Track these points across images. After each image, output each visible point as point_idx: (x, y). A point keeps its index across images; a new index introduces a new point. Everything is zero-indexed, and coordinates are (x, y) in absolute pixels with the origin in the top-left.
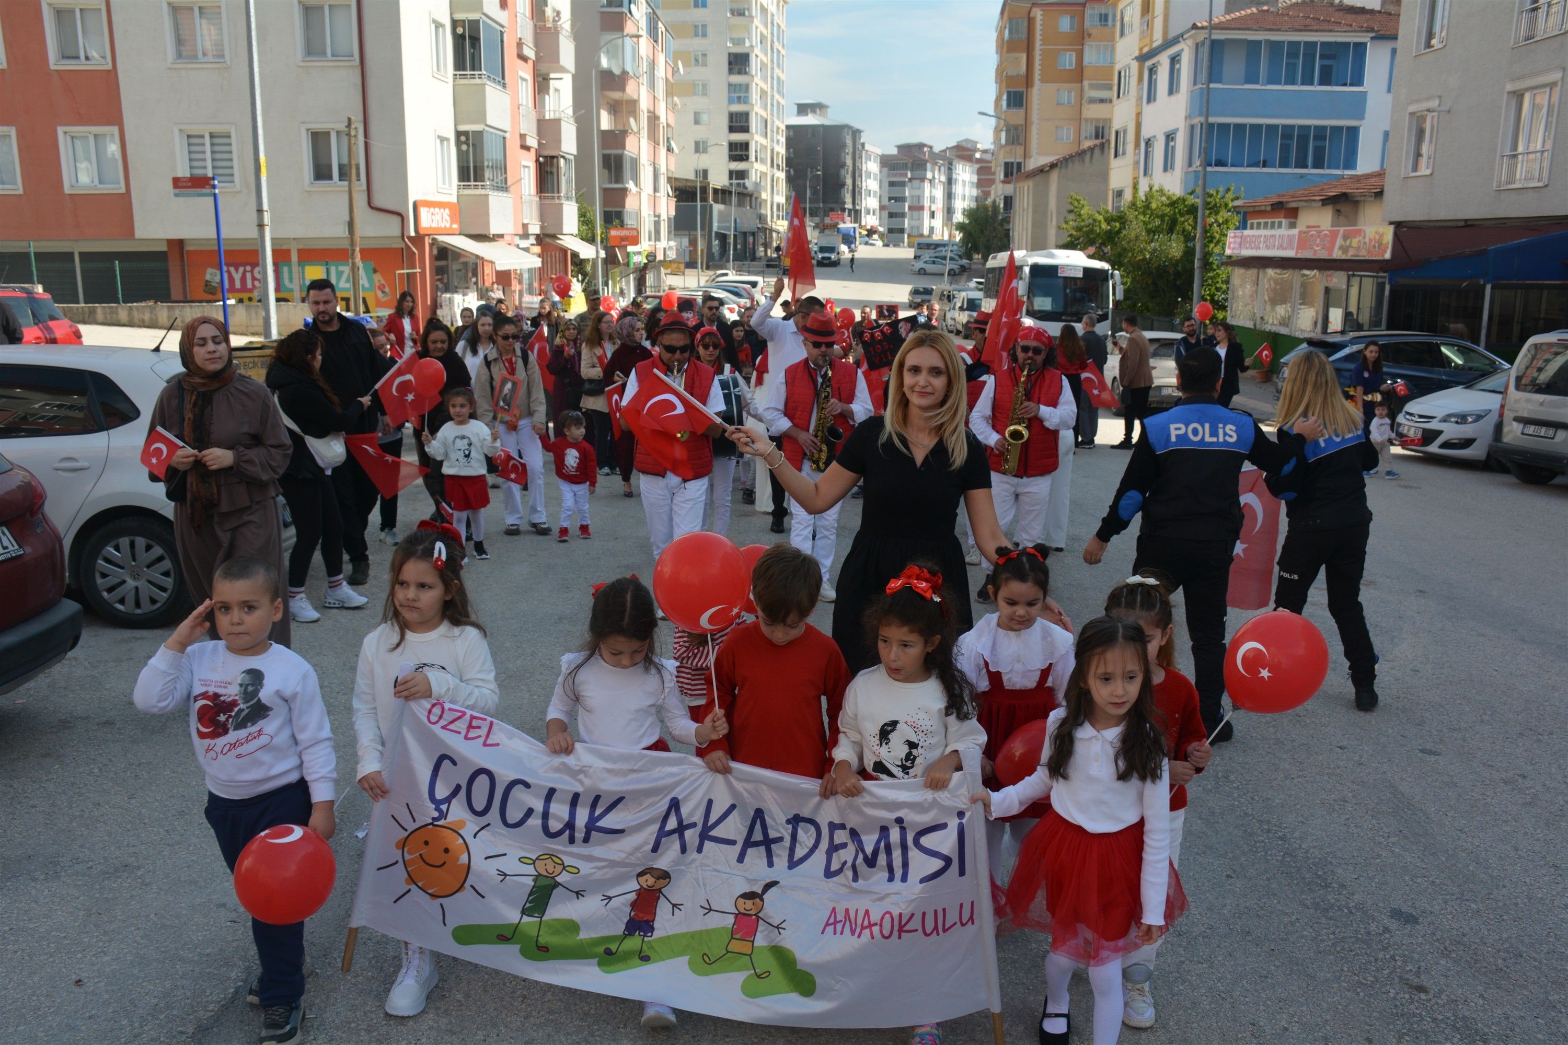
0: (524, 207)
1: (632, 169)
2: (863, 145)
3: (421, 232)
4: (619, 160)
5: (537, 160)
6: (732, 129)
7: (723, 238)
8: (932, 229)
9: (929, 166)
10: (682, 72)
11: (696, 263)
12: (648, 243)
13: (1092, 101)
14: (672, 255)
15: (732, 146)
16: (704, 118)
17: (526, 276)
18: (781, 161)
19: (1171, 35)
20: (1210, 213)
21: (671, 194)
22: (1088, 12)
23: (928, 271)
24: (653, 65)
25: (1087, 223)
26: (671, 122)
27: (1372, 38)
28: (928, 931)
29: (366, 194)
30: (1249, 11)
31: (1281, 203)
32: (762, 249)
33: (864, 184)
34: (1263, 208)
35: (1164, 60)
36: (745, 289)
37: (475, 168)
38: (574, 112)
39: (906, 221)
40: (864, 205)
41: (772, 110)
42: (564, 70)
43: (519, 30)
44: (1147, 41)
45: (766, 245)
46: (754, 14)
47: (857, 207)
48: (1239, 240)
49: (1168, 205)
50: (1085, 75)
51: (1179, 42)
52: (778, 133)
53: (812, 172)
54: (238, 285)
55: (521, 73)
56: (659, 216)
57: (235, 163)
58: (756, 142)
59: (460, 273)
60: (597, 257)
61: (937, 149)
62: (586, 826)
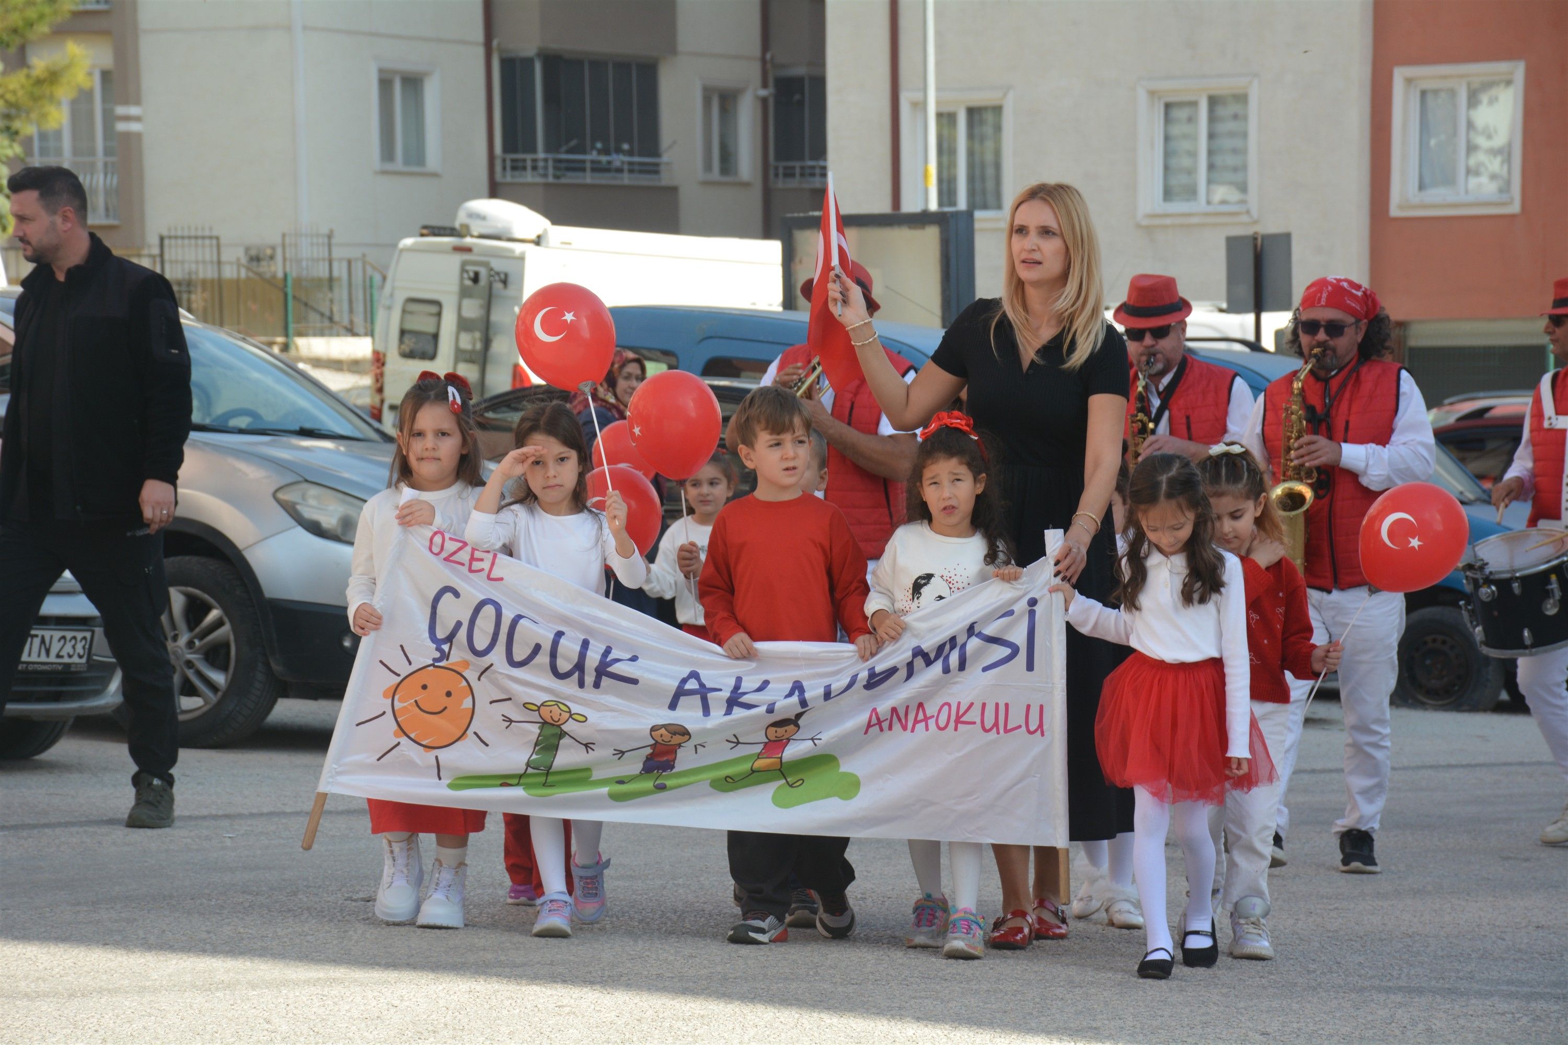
28: (988, 727)
62: (597, 670)
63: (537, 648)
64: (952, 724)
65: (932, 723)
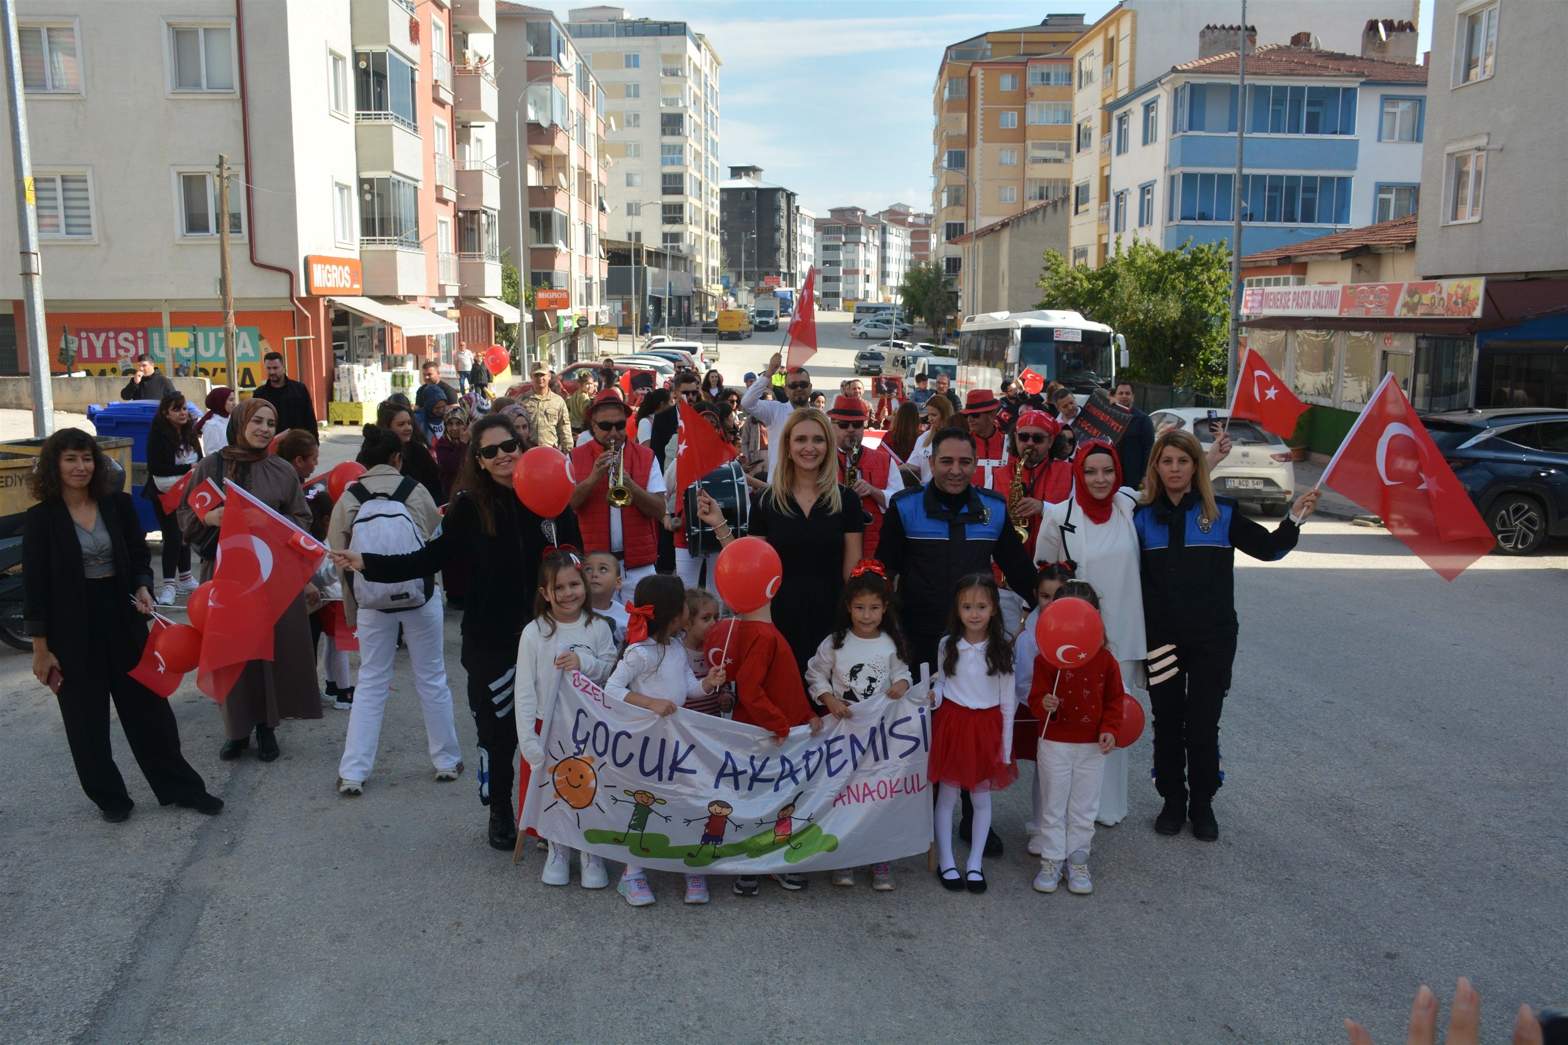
0: (441, 267)
1: (561, 229)
2: (797, 208)
3: (314, 293)
4: (548, 217)
5: (456, 215)
6: (665, 191)
7: (657, 302)
8: (866, 293)
9: (863, 229)
10: (614, 129)
11: (631, 328)
12: (579, 306)
13: (1036, 161)
14: (604, 320)
15: (666, 208)
16: (637, 179)
17: (443, 343)
18: (715, 223)
19: (1139, 84)
20: (1202, 270)
21: (603, 256)
22: (1030, 71)
23: (869, 335)
24: (583, 120)
25: (1064, 281)
26: (604, 180)
27: (1362, 84)
29: (248, 247)
30: (1228, 55)
31: (1288, 257)
32: (697, 313)
33: (799, 247)
34: (1268, 263)
35: (1136, 107)
36: (684, 356)
37: (382, 220)
38: (498, 164)
39: (841, 284)
40: (799, 269)
41: (706, 172)
42: (486, 118)
43: (435, 71)
44: (1111, 90)
45: (702, 310)
46: (687, 74)
47: (793, 271)
48: (1259, 298)
49: (1157, 262)
50: (1028, 134)
51: (1156, 87)
52: (712, 195)
53: (746, 236)
54: (99, 354)
55: (437, 119)
56: (591, 279)
57: (93, 212)
58: (691, 204)
59: (364, 340)
60: (522, 321)
61: (870, 213)
62: (670, 768)
63: (631, 756)
64: (889, 794)
65: (875, 794)
